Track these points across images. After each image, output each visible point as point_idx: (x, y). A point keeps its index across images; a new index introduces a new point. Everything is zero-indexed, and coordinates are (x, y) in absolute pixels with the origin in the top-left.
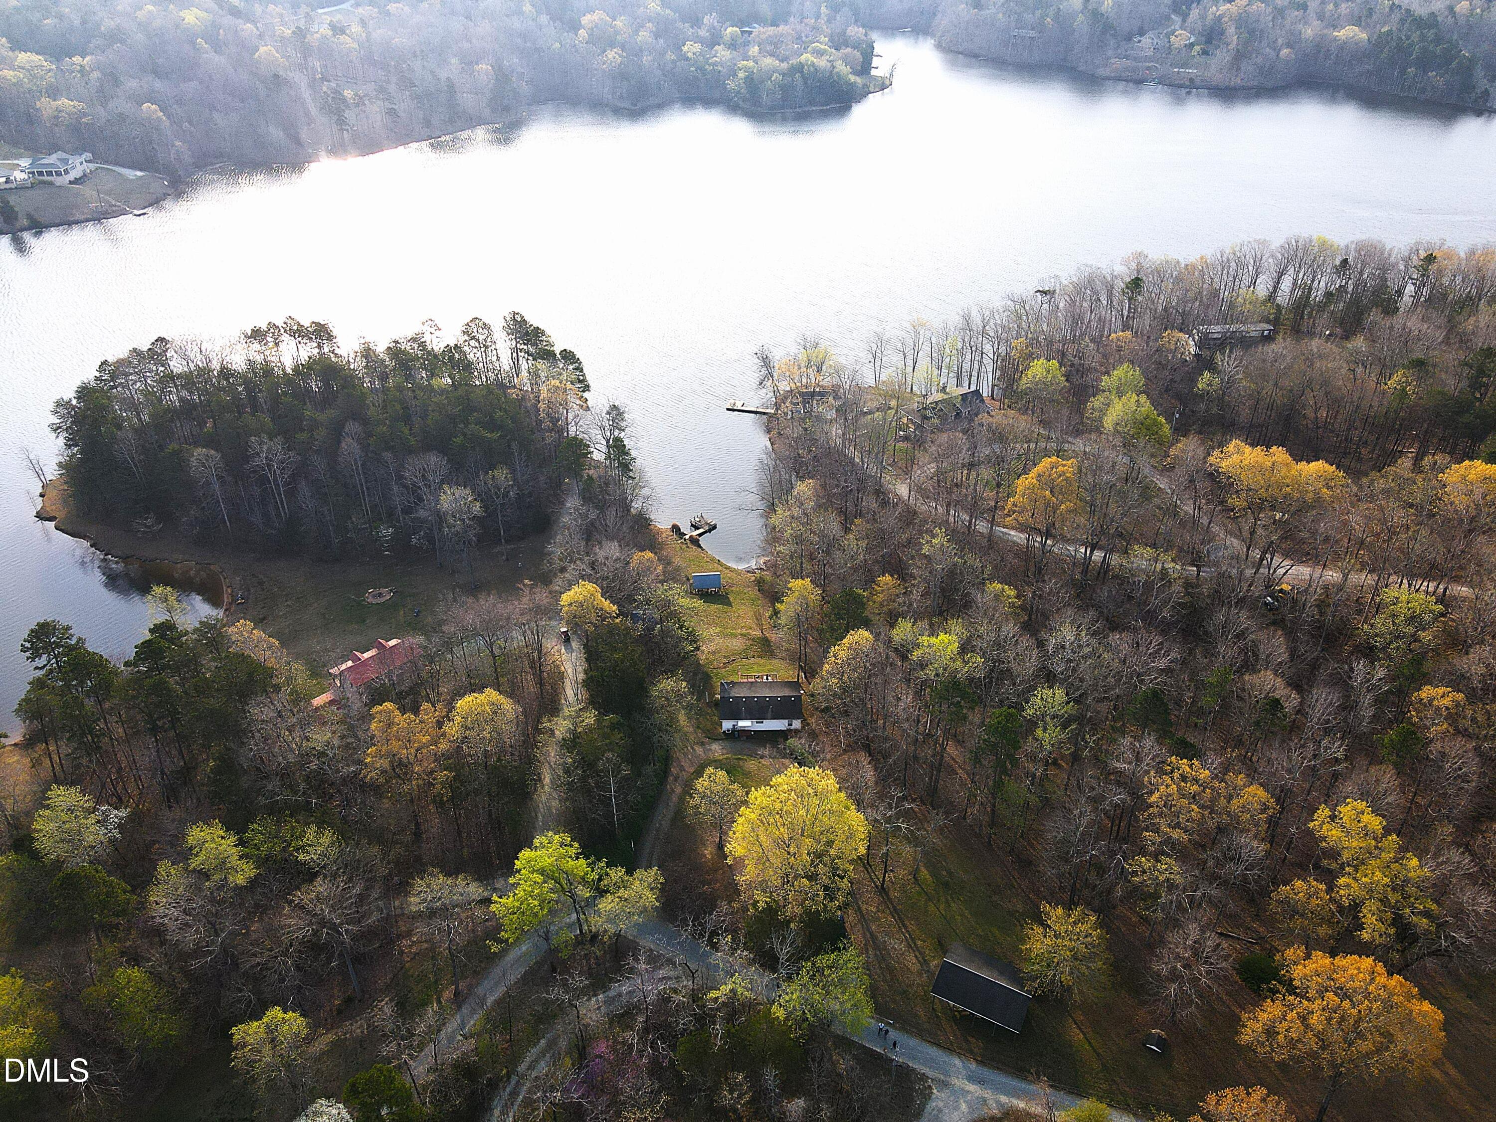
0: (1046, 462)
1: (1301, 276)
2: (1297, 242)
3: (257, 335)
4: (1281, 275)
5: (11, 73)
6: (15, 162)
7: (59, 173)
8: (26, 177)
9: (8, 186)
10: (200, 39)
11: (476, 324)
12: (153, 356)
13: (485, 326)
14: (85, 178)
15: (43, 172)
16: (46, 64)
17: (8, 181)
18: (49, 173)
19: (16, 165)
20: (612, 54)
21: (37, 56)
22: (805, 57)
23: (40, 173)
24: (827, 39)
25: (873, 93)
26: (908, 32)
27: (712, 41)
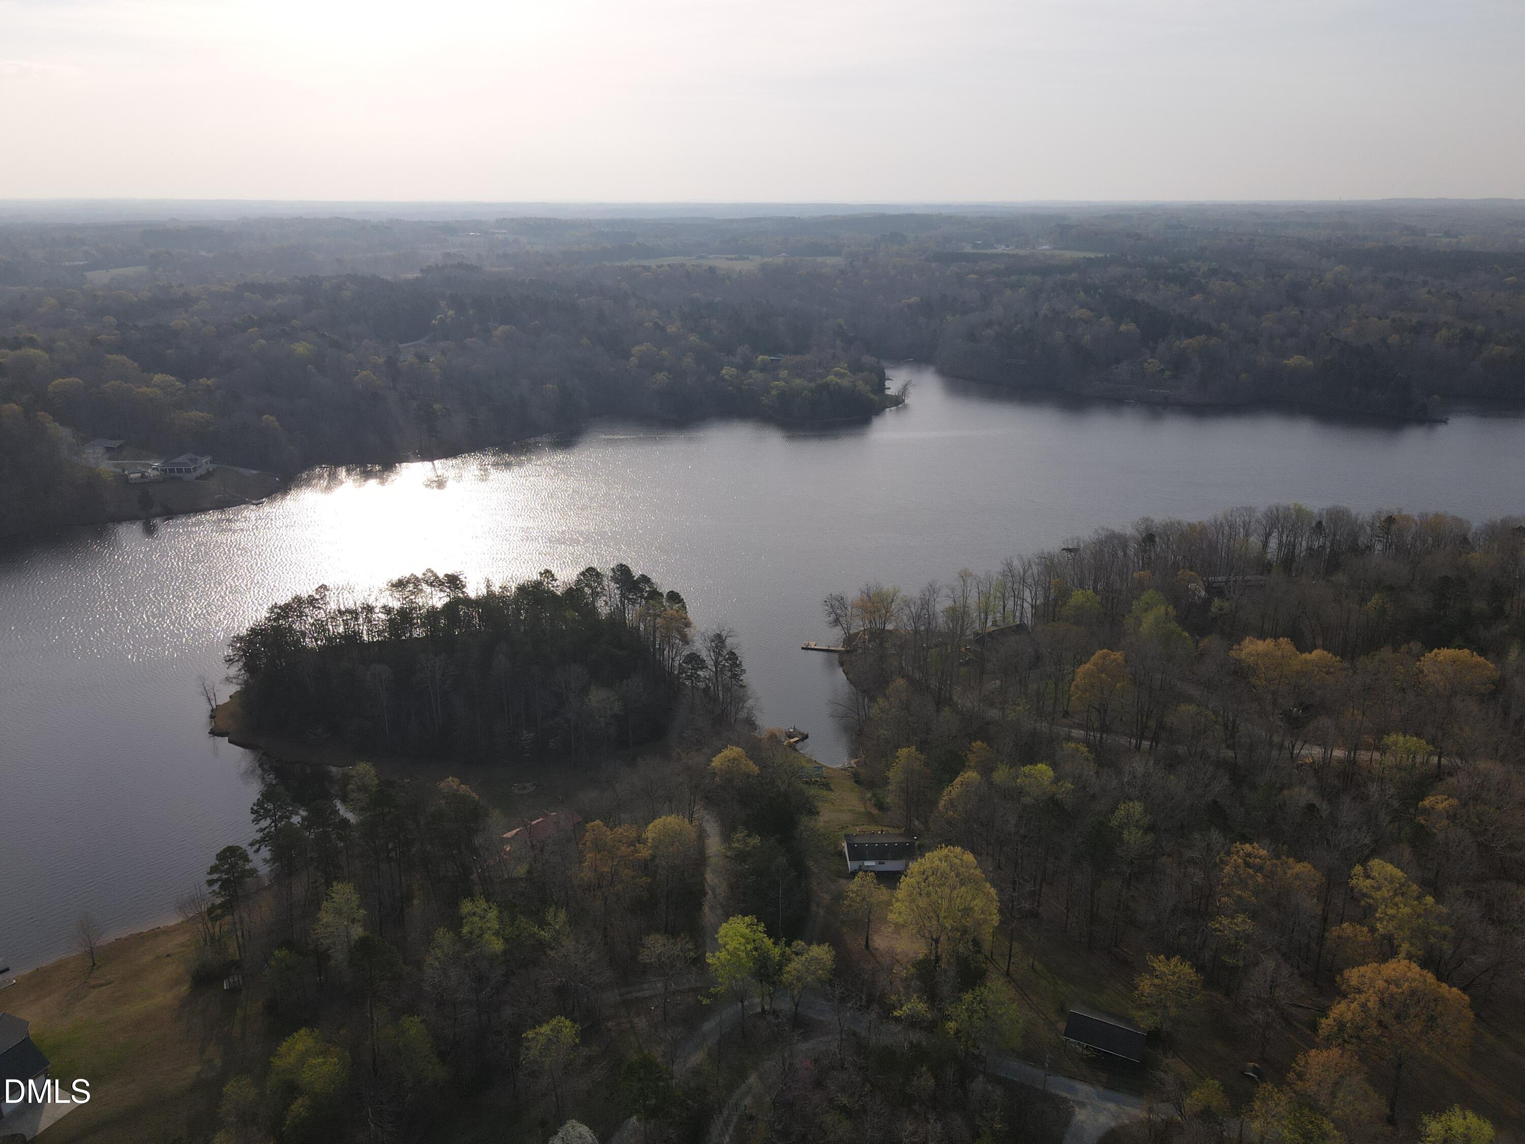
0: (1099, 653)
1: (1284, 538)
2: (1277, 510)
3: (400, 585)
4: (1268, 536)
5: (148, 390)
6: (147, 462)
7: (188, 471)
8: (158, 473)
9: (142, 480)
10: (310, 366)
11: (591, 574)
12: (312, 601)
13: (598, 575)
14: (208, 475)
15: (174, 469)
16: (178, 383)
17: (143, 476)
18: (180, 471)
19: (149, 464)
20: (661, 377)
21: (171, 377)
22: (831, 378)
23: (172, 471)
24: (847, 365)
25: (889, 407)
26: (911, 361)
27: (745, 367)
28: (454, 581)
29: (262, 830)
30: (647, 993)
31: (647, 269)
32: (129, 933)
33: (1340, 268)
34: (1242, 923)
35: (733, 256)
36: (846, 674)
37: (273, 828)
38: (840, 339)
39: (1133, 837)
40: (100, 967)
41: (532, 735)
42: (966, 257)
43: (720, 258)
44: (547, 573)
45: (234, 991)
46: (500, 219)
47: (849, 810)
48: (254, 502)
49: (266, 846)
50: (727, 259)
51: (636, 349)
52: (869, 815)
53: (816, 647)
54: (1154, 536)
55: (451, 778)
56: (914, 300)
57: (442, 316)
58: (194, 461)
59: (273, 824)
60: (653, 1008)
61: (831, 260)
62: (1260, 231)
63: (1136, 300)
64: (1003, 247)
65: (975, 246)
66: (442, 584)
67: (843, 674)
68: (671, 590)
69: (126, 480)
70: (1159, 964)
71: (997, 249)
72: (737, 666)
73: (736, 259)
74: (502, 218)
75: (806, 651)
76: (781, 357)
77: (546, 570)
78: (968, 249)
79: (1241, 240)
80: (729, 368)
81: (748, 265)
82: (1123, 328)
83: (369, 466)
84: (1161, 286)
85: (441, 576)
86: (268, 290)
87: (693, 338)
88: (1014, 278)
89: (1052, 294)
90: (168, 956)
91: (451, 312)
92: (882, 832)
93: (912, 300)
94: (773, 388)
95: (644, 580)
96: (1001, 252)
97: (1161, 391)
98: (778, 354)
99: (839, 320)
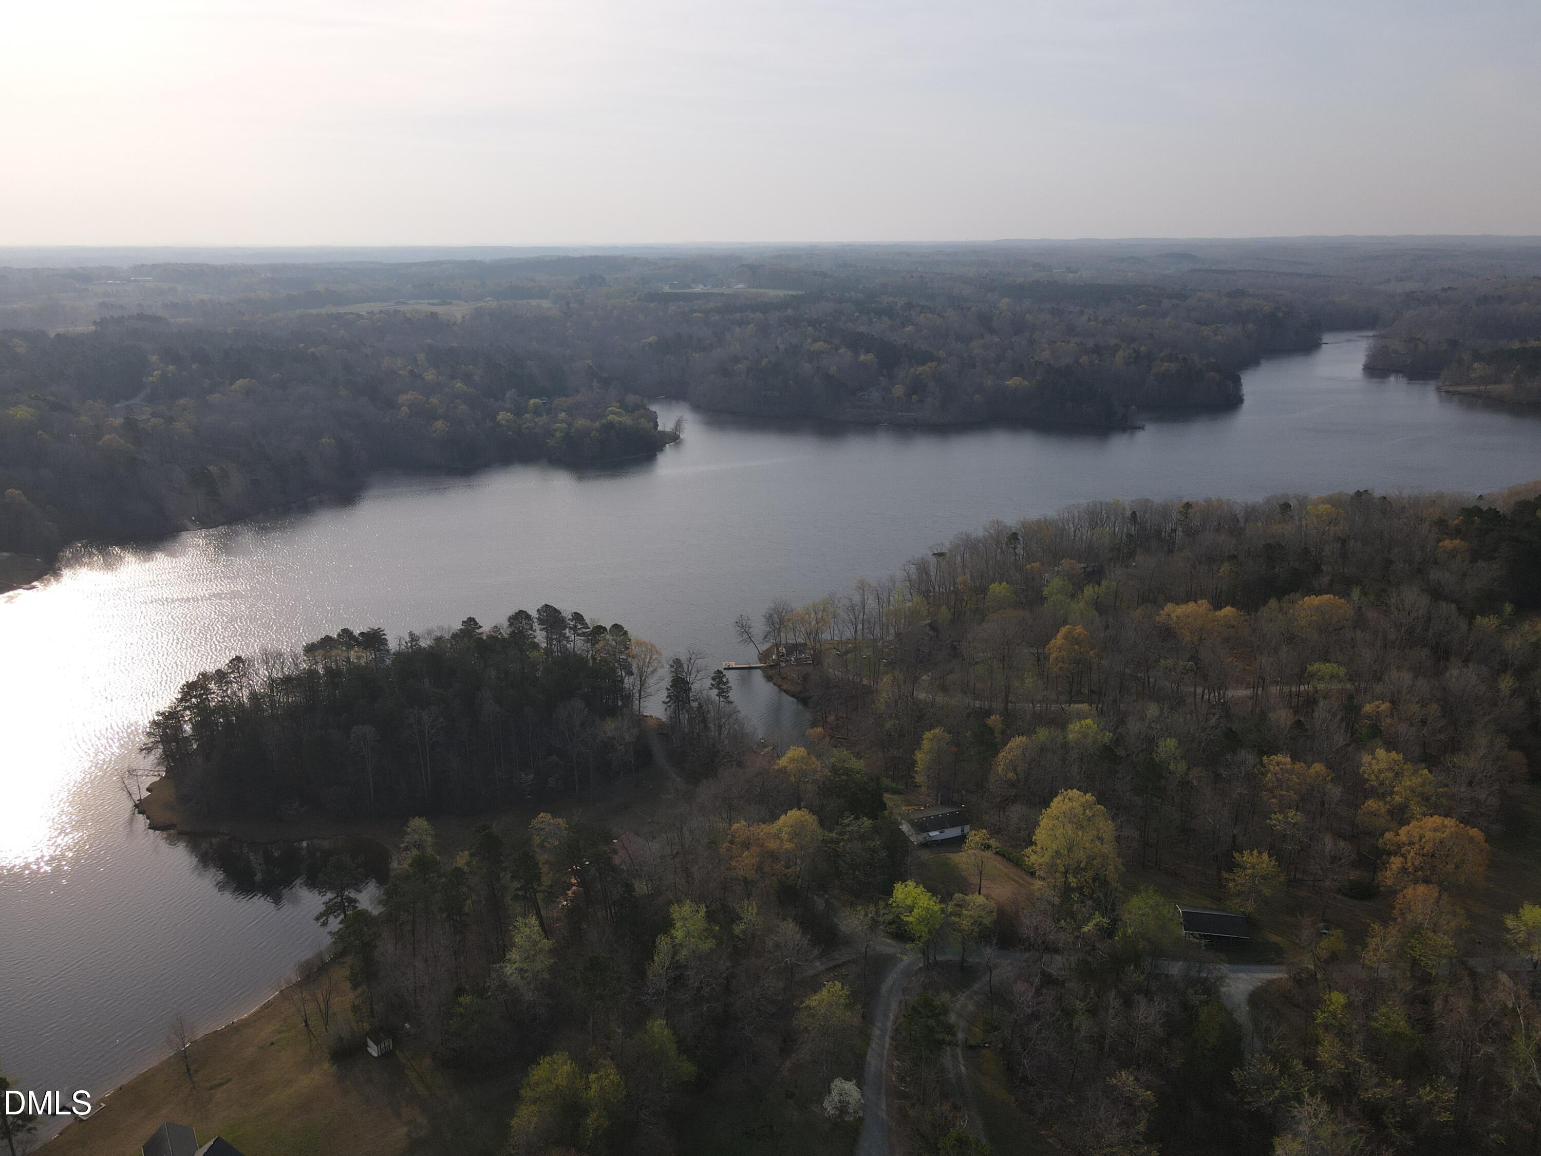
0: (1063, 629)
3: (313, 649)
10: (40, 431)
11: (520, 617)
12: (221, 676)
13: (528, 617)
20: (439, 424)
22: (610, 417)
24: (618, 404)
25: (669, 443)
26: (662, 399)
27: (519, 411)
31: (360, 316)
33: (1007, 300)
35: (436, 301)
38: (596, 379)
39: (1177, 767)
40: (197, 1071)
41: (530, 777)
42: (673, 297)
44: (470, 621)
45: (388, 1055)
46: (138, 265)
49: (336, 917)
50: (429, 304)
51: (402, 398)
53: (739, 666)
54: (1017, 534)
55: (541, 814)
56: (652, 339)
57: (160, 372)
61: (544, 303)
62: (919, 269)
63: (861, 332)
64: (701, 286)
65: (673, 286)
66: (360, 642)
70: (1244, 858)
71: (693, 288)
72: (725, 684)
73: (439, 304)
76: (549, 399)
77: (467, 618)
78: (667, 289)
80: (504, 413)
81: (460, 310)
82: (862, 358)
84: (874, 319)
85: (357, 632)
87: (458, 385)
88: (736, 315)
89: (780, 329)
90: (272, 1044)
91: (170, 367)
93: (650, 339)
94: (555, 431)
95: (578, 617)
96: (702, 291)
97: (910, 414)
98: (544, 397)
99: (586, 361)
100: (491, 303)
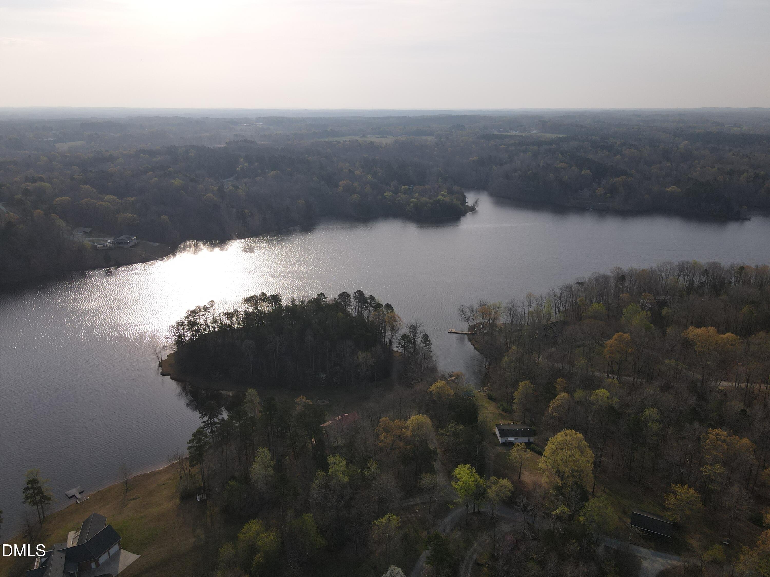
0: (617, 334)
1: (687, 277)
2: (683, 263)
3: (249, 300)
4: (679, 276)
5: (103, 203)
6: (104, 239)
7: (126, 243)
8: (111, 244)
9: (104, 248)
10: (182, 191)
11: (344, 295)
12: (206, 308)
13: (348, 295)
14: (135, 246)
15: (119, 243)
16: (117, 200)
17: (104, 246)
18: (122, 243)
19: (105, 240)
20: (355, 196)
21: (114, 197)
22: (440, 197)
23: (118, 243)
24: (446, 191)
25: (469, 212)
26: (475, 189)
27: (396, 192)
28: (275, 299)
29: (204, 422)
30: (412, 503)
31: (339, 142)
32: (141, 473)
33: (685, 142)
34: (719, 468)
35: (379, 136)
36: (473, 345)
37: (210, 421)
38: (441, 177)
39: (654, 426)
40: (130, 490)
41: (325, 375)
42: (496, 137)
43: (372, 137)
44: (322, 295)
45: (203, 501)
47: (491, 413)
48: (160, 259)
50: (375, 137)
51: (341, 183)
52: (501, 415)
53: (455, 332)
55: (301, 396)
56: (475, 158)
57: (242, 166)
58: (129, 239)
59: (209, 419)
60: (417, 510)
61: (430, 138)
62: (641, 124)
63: (588, 158)
64: (514, 132)
65: (499, 131)
66: (269, 300)
67: (472, 345)
68: (387, 303)
69: (95, 248)
70: (679, 489)
71: (510, 132)
72: (428, 341)
73: (381, 138)
74: (259, 117)
75: (451, 334)
76: (412, 186)
77: (321, 293)
78: (496, 132)
79: (633, 128)
80: (388, 192)
81: (388, 141)
82: (583, 172)
83: (214, 241)
84: (599, 151)
85: (268, 295)
86: (152, 153)
87: (369, 177)
88: (524, 147)
89: (544, 155)
90: (164, 484)
91: (246, 164)
92: (513, 423)
93: (474, 158)
94: (411, 202)
95: (372, 298)
96: (514, 134)
97: (605, 204)
98: (412, 185)
99: (439, 168)
100: (404, 138)
